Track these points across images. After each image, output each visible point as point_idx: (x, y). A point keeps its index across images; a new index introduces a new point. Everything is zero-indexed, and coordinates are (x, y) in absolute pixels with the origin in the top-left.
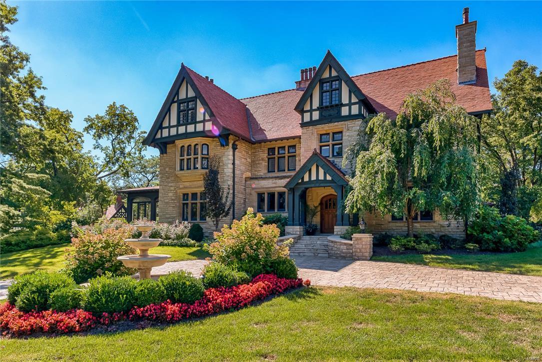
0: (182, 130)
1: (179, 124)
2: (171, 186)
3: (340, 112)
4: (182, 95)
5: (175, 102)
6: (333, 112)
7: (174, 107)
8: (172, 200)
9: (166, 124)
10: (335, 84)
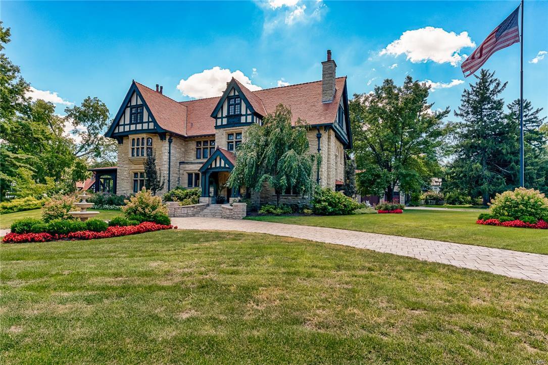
0: (133, 127)
1: (131, 124)
2: (126, 167)
3: (240, 119)
4: (134, 103)
5: (129, 107)
6: (235, 120)
7: (128, 111)
8: (127, 177)
9: (122, 123)
10: (238, 101)
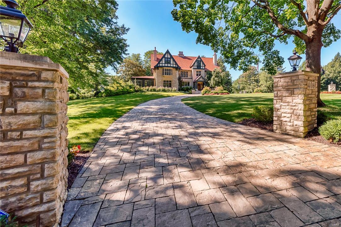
0: (166, 65)
2: (161, 78)
3: (201, 67)
4: (166, 56)
6: (199, 67)
7: (164, 59)
8: (161, 82)
10: (200, 62)
